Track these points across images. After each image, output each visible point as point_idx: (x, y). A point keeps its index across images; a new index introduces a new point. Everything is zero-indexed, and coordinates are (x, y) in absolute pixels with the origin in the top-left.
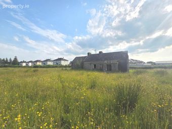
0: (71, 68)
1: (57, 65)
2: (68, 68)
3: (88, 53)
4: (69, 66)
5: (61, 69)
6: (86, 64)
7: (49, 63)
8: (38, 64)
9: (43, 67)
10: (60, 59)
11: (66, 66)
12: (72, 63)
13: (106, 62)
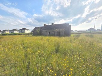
0: (33, 35)
1: (22, 33)
2: (30, 35)
3: (44, 24)
4: (31, 34)
5: (25, 35)
6: (44, 32)
7: (15, 32)
8: (6, 32)
9: (11, 35)
10: (24, 29)
11: (29, 34)
12: (33, 31)
13: (57, 30)
